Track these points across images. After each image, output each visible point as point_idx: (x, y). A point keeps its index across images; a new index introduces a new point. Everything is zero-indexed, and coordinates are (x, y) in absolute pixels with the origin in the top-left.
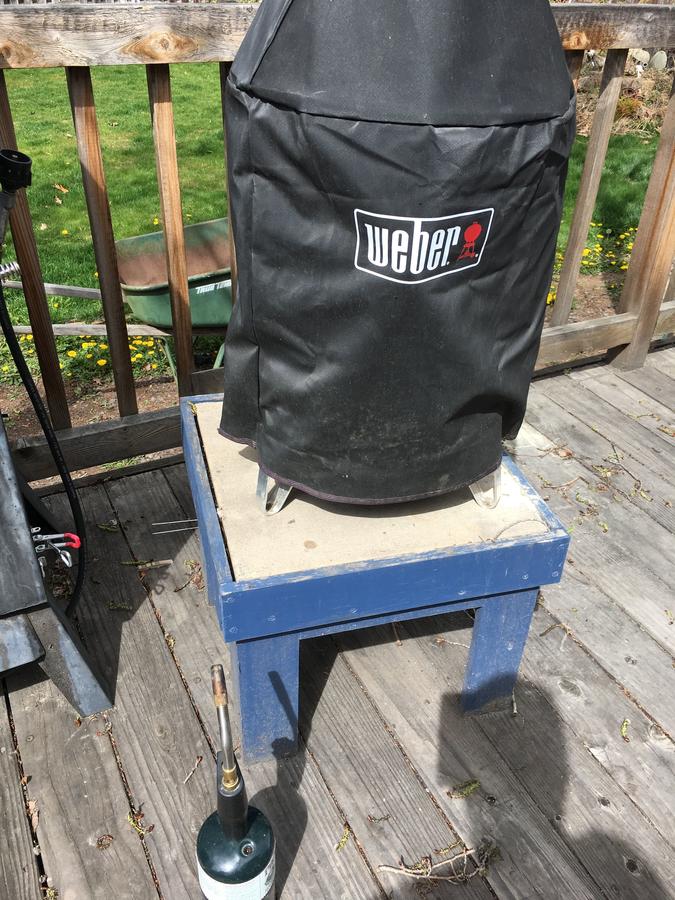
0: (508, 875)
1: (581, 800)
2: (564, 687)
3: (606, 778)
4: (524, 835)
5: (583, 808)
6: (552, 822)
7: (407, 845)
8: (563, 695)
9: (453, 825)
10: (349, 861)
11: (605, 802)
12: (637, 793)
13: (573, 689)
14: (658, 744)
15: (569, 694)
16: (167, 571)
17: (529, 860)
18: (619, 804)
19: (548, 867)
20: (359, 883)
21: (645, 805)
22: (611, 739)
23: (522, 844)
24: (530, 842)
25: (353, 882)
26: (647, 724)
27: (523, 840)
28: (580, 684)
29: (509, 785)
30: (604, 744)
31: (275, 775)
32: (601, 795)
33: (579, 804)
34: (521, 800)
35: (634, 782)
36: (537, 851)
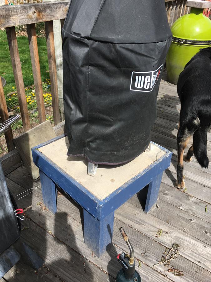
0: (183, 250)
1: (186, 222)
2: (164, 194)
3: (187, 213)
4: (180, 238)
5: (187, 224)
6: (183, 231)
7: (156, 256)
8: (165, 197)
9: (163, 244)
10: (144, 269)
11: (191, 220)
12: (196, 214)
13: (166, 194)
14: (192, 199)
15: (166, 196)
16: (32, 210)
17: (185, 243)
18: (194, 219)
19: (190, 243)
20: (151, 273)
21: (199, 216)
22: (182, 203)
23: (181, 240)
24: (182, 239)
25: (149, 274)
26: (187, 195)
27: (181, 239)
28: (167, 192)
29: (169, 227)
30: (181, 205)
31: (109, 256)
32: (189, 218)
33: (186, 223)
34: (173, 229)
35: (194, 211)
36: (185, 240)
